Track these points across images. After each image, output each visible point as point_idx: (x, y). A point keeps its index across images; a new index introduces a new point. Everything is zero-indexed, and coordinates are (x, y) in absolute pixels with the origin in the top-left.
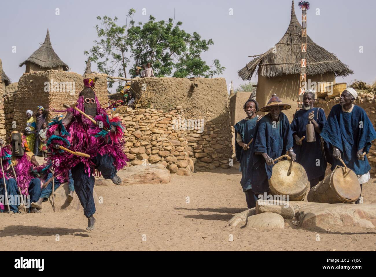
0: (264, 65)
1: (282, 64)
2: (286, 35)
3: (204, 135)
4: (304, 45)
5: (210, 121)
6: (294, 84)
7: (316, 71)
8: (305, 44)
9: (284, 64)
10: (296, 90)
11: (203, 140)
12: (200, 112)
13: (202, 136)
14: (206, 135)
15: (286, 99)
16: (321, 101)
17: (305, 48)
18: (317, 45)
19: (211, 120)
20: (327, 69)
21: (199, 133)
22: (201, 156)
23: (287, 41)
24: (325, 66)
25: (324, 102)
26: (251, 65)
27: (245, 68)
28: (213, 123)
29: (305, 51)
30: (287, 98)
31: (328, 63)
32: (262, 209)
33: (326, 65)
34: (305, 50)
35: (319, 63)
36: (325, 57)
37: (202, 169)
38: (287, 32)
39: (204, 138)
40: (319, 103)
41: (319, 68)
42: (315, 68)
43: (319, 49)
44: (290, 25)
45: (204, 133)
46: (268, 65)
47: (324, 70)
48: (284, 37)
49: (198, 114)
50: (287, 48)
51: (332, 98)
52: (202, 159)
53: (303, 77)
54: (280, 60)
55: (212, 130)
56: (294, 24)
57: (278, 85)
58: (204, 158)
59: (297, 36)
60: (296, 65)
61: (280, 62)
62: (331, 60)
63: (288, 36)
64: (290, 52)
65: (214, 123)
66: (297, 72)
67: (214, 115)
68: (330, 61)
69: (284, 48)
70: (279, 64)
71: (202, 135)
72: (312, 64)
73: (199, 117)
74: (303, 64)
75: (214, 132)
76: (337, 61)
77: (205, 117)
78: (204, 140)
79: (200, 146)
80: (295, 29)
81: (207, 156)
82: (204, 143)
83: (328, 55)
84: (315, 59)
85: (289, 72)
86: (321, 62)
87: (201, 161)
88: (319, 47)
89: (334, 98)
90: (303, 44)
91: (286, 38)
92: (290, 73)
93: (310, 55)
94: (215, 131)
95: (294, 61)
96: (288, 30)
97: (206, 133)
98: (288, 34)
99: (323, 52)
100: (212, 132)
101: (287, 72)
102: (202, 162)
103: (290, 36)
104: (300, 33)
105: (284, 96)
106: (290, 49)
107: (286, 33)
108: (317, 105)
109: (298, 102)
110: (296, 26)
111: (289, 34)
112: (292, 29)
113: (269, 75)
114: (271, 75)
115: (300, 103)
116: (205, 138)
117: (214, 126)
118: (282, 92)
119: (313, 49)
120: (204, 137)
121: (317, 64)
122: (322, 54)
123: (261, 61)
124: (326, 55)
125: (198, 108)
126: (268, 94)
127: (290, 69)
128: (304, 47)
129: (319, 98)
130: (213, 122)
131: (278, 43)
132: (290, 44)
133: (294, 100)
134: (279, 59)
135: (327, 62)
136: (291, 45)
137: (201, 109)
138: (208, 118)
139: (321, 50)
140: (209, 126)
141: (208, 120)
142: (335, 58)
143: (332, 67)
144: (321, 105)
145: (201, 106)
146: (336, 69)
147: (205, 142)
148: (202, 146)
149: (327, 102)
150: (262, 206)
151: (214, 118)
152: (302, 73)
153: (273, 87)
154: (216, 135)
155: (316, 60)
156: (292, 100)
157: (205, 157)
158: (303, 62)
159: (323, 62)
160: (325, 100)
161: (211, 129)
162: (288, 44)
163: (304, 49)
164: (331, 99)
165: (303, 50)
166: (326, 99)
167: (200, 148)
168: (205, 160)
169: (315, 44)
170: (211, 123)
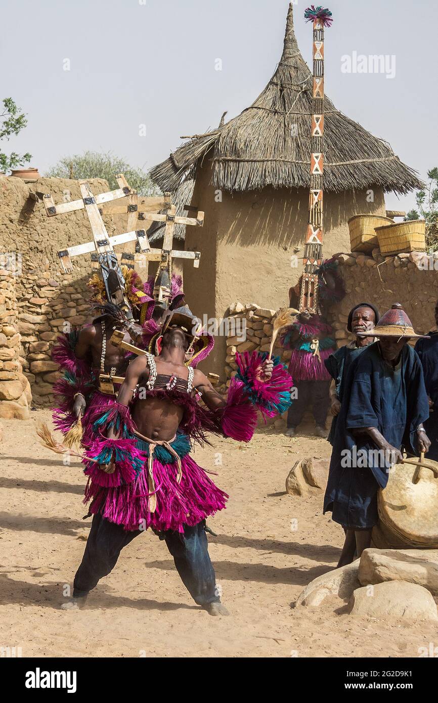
0: (219, 161)
1: (263, 161)
2: (271, 87)
3: (54, 319)
4: (317, 119)
5: (70, 285)
6: (288, 209)
7: (345, 183)
8: (320, 116)
9: (268, 161)
10: (291, 224)
11: (52, 330)
12: (48, 262)
13: (48, 320)
14: (60, 318)
15: (267, 245)
16: (361, 259)
17: (319, 125)
18: (345, 117)
19: (71, 281)
20: (371, 180)
21: (42, 314)
22: (45, 369)
23: (274, 104)
24: (366, 172)
25: (370, 262)
26: (184, 155)
27: (165, 162)
28: (76, 289)
29: (320, 135)
30: (269, 243)
31: (371, 164)
32: (383, 572)
33: (369, 168)
34: (319, 131)
35: (352, 162)
36: (365, 148)
37: (47, 400)
38: (272, 79)
39: (55, 327)
40: (356, 263)
41: (351, 174)
42: (341, 174)
43: (351, 128)
44: (280, 64)
45: (54, 314)
46: (228, 161)
47: (364, 181)
48: (265, 92)
49: (43, 267)
50: (274, 120)
51: (391, 256)
52: (48, 377)
53: (316, 198)
54: (259, 151)
55: (74, 307)
56: (291, 62)
57: (251, 210)
58: (52, 374)
59: (298, 91)
60: (297, 165)
61: (259, 156)
62: (379, 156)
63: (274, 92)
64: (281, 132)
65: (79, 290)
66: (301, 183)
67: (79, 269)
68: (377, 159)
69: (267, 120)
70: (255, 161)
71: (51, 317)
72: (334, 164)
73: (45, 273)
74: (317, 166)
75: (78, 312)
76: (392, 158)
77: (59, 274)
78: (55, 329)
79: (44, 345)
80: (293, 73)
81: (58, 370)
82: (54, 338)
83: (371, 142)
84: (341, 151)
85: (280, 182)
86: (356, 161)
87: (45, 381)
88: (350, 123)
89: (396, 255)
90: (315, 116)
91: (270, 95)
92: (284, 186)
93: (329, 141)
94: (81, 308)
95: (292, 157)
96: (275, 75)
97: (60, 314)
98: (277, 85)
99: (359, 135)
100: (73, 312)
101: (275, 183)
102: (47, 384)
103: (281, 91)
104: (304, 86)
105: (262, 239)
106: (283, 125)
107: (271, 83)
108: (352, 269)
109: (305, 260)
110: (295, 68)
111: (279, 87)
112: (287, 73)
113: (230, 186)
114: (236, 187)
115: (309, 263)
116: (57, 327)
117: (79, 296)
118: (260, 228)
119: (336, 127)
120: (53, 323)
121: (346, 165)
122: (357, 141)
123: (212, 150)
124: (367, 143)
125: (41, 252)
126: (223, 233)
127: (282, 175)
128: (317, 124)
129: (355, 251)
130: (76, 286)
131: (252, 108)
132: (282, 111)
133: (286, 249)
134: (256, 148)
135: (370, 160)
136: (284, 114)
137: (49, 255)
138: (66, 276)
139: (356, 129)
140: (67, 297)
141: (66, 282)
142: (388, 151)
143: (383, 174)
144: (362, 267)
145: (50, 247)
146: (391, 179)
147: (57, 334)
148: (48, 344)
149: (378, 262)
150: (382, 565)
151: (79, 277)
152: (312, 188)
153: (239, 215)
154: (84, 318)
155: (345, 154)
156: (281, 249)
157: (54, 371)
158: (317, 161)
159: (361, 161)
160: (372, 258)
161: (72, 304)
162: (276, 112)
163: (317, 128)
164: (388, 256)
165: (315, 131)
166: (374, 255)
167: (44, 349)
168: (55, 378)
169: (339, 114)
170: (71, 289)
